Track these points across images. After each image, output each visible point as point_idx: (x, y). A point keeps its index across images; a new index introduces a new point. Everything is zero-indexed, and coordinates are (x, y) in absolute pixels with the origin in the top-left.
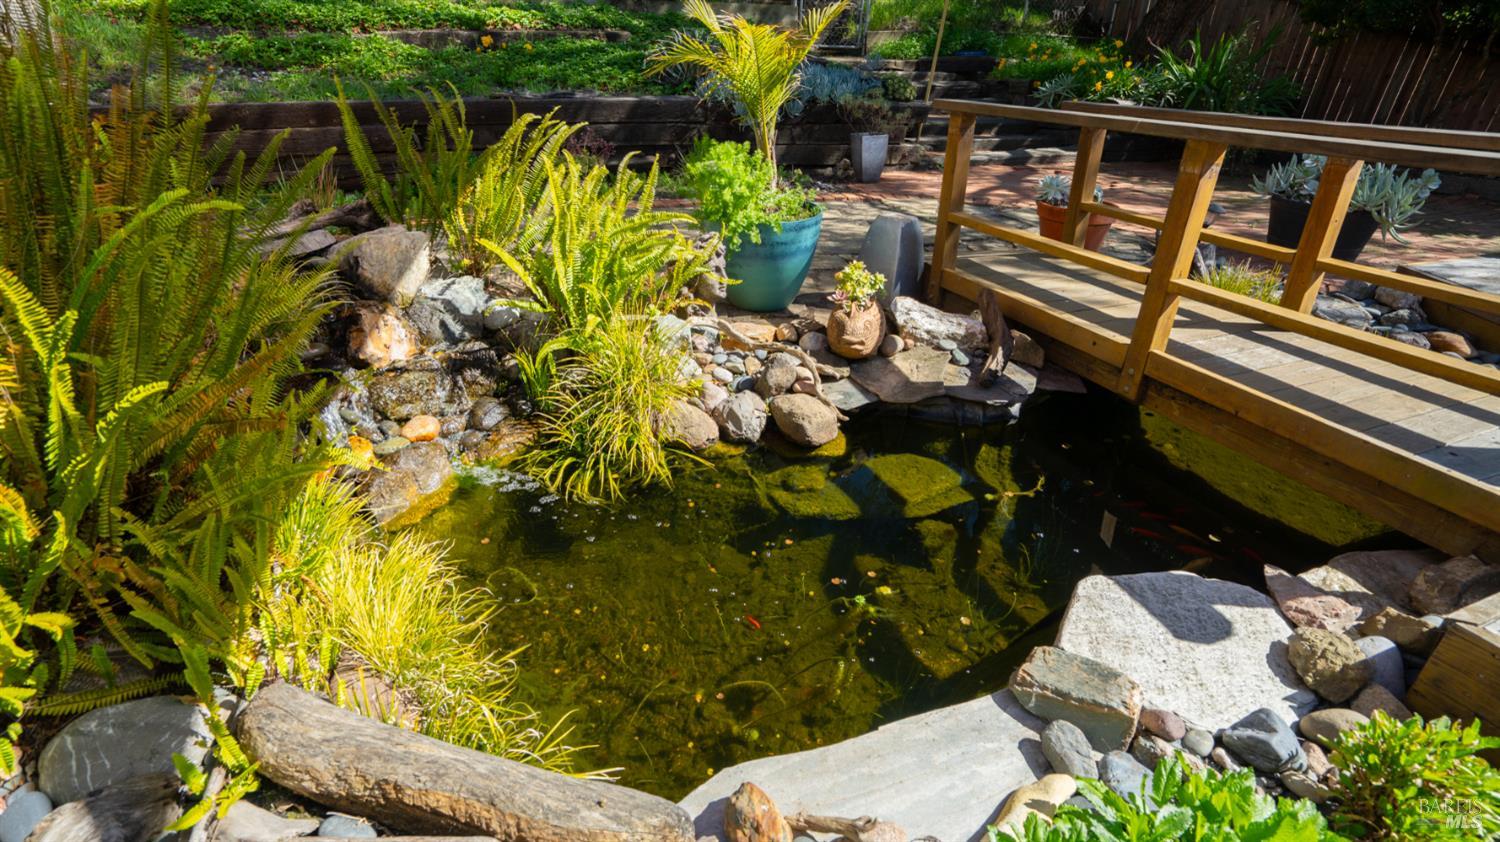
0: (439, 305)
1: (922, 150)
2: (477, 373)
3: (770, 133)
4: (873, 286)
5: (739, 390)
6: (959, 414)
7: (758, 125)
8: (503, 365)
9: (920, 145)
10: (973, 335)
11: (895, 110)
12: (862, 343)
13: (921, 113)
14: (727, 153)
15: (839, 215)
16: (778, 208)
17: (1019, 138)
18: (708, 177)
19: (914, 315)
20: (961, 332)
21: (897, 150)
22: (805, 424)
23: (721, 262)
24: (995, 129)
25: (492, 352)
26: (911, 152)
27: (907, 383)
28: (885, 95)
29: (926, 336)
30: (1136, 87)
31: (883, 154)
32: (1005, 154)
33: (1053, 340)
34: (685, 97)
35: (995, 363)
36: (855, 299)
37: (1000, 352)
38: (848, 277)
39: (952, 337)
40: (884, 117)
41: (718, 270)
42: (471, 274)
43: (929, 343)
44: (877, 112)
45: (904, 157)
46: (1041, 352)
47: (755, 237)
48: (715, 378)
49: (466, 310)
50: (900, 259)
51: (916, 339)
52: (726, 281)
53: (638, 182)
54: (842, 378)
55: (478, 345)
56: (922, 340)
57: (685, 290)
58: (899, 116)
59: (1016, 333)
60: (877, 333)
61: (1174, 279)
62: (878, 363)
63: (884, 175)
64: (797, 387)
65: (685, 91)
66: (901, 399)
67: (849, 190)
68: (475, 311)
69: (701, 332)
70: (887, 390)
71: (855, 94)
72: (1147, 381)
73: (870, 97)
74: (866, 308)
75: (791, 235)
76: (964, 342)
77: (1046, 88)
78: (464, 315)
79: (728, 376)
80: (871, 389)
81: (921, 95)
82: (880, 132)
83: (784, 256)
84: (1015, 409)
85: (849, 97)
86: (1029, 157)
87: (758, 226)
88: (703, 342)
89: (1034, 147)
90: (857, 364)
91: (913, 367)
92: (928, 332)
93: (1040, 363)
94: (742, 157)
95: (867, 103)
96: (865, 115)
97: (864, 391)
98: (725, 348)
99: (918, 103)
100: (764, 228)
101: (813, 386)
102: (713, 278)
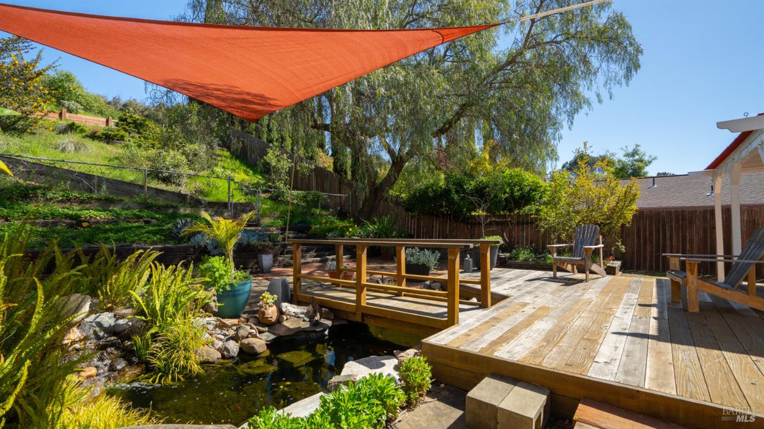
0: (94, 324)
1: (287, 260)
2: (113, 349)
3: (231, 253)
4: (273, 299)
5: (227, 340)
6: (308, 337)
7: (226, 251)
8: (124, 345)
9: (286, 258)
10: (309, 311)
11: (274, 245)
12: (271, 318)
13: (285, 246)
14: (216, 260)
15: (256, 285)
16: (235, 278)
17: (324, 253)
18: (208, 269)
19: (288, 308)
20: (305, 311)
21: (277, 260)
22: (255, 346)
23: (215, 298)
24: (314, 251)
25: (119, 340)
26: (283, 260)
27: (289, 329)
28: (270, 240)
29: (293, 314)
30: (360, 233)
31: (271, 262)
32: (318, 259)
33: (336, 309)
34: (186, 244)
35: (317, 318)
36: (267, 304)
37: (318, 314)
38: (264, 297)
39: (302, 313)
40: (270, 248)
41: (214, 301)
42: (108, 311)
43: (295, 317)
44: (267, 246)
45: (280, 262)
46: (333, 314)
47: (228, 288)
48: (217, 338)
49: (106, 325)
50: (282, 292)
51: (290, 316)
52: (218, 304)
53: (184, 271)
54: (266, 331)
55: (112, 338)
56: (292, 316)
57: (201, 310)
58: (276, 247)
59: (323, 309)
60: (276, 314)
61: (362, 283)
62: (277, 325)
63: (272, 270)
64: (250, 336)
65: (185, 242)
66: (287, 334)
67: (259, 276)
68: (110, 326)
69: (210, 324)
70: (282, 332)
71: (258, 240)
72: (363, 315)
73: (264, 241)
74: (271, 306)
75: (241, 287)
76: (306, 314)
77: (330, 235)
78: (105, 328)
79: (223, 337)
80: (277, 333)
81: (284, 239)
82: (269, 253)
83: (239, 295)
84: (326, 332)
85: (256, 241)
86: (328, 259)
87: (229, 284)
88: (211, 327)
89: (329, 256)
90: (271, 326)
91: (289, 324)
92: (294, 313)
93: (332, 318)
94: (222, 261)
95: (263, 243)
96: (263, 247)
97: (274, 334)
98: (219, 329)
99: (283, 242)
100: (231, 285)
101: (256, 335)
102: (213, 304)
